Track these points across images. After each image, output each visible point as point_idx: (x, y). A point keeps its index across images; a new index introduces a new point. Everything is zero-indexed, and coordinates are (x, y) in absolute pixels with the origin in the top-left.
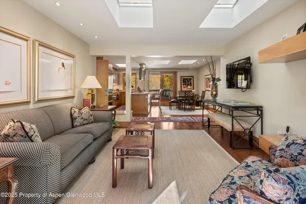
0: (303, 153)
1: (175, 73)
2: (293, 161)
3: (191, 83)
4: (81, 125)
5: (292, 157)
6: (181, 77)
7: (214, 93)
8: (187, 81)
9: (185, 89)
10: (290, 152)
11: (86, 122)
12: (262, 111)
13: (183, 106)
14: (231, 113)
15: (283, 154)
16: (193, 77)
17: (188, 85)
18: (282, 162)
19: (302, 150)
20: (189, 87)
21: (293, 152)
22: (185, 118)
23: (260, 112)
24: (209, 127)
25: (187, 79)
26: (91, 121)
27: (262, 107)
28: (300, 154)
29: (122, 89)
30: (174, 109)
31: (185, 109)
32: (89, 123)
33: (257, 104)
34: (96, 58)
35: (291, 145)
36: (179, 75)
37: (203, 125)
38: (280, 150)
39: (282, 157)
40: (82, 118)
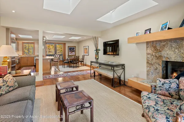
0: (171, 87)
1: (65, 44)
2: (167, 91)
3: (74, 51)
4: (6, 93)
5: (166, 90)
6: (68, 47)
7: (97, 57)
8: (72, 49)
9: (71, 54)
10: (165, 87)
11: (12, 88)
12: (124, 66)
13: (72, 65)
14: (113, 68)
15: (161, 88)
16: (75, 47)
17: (73, 52)
18: (161, 93)
19: (170, 86)
20: (73, 53)
21: (166, 87)
22: (77, 72)
23: (123, 67)
24: (94, 77)
25: (72, 48)
26: (16, 87)
27: (124, 64)
28: (170, 88)
29: (21, 55)
30: (66, 67)
31: (74, 67)
32: (14, 89)
33: (122, 63)
34: (5, 29)
35: (164, 84)
36: (67, 45)
37: (91, 76)
38: (159, 87)
39: (161, 90)
40: (8, 86)
